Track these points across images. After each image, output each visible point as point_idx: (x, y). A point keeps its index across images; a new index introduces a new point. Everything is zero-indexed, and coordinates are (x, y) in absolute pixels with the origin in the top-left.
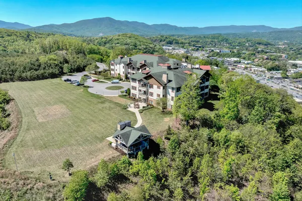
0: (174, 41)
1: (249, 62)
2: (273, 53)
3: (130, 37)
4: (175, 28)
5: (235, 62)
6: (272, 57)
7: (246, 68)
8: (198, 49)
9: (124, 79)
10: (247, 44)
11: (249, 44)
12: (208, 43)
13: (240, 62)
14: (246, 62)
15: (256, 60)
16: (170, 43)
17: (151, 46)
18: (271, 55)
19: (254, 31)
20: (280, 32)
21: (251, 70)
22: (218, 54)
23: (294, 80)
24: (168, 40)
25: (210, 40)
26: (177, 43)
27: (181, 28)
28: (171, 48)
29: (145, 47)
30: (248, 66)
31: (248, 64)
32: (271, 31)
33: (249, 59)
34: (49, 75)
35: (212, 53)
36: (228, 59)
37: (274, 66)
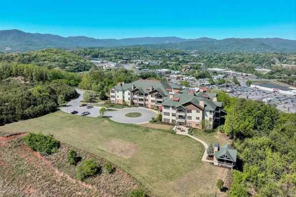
0: (100, 55)
1: (178, 72)
2: (192, 62)
3: (56, 53)
4: (93, 40)
5: (167, 73)
6: (195, 66)
7: (178, 78)
8: (126, 62)
9: (129, 104)
10: (167, 55)
11: (168, 54)
12: (132, 55)
13: (170, 73)
14: (176, 72)
15: (183, 70)
16: (96, 56)
17: (82, 61)
18: (194, 65)
19: (167, 42)
20: (189, 42)
21: (183, 79)
22: (148, 66)
23: (220, 85)
24: (93, 53)
25: (132, 52)
26: (103, 56)
27: (99, 40)
28: (99, 62)
29: (76, 63)
30: (180, 76)
31: (178, 74)
32: (181, 41)
33: (177, 69)
34: (50, 109)
35: (142, 65)
36: (159, 70)
37: (200, 74)
